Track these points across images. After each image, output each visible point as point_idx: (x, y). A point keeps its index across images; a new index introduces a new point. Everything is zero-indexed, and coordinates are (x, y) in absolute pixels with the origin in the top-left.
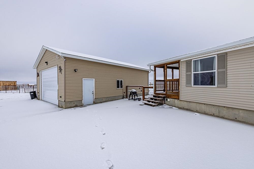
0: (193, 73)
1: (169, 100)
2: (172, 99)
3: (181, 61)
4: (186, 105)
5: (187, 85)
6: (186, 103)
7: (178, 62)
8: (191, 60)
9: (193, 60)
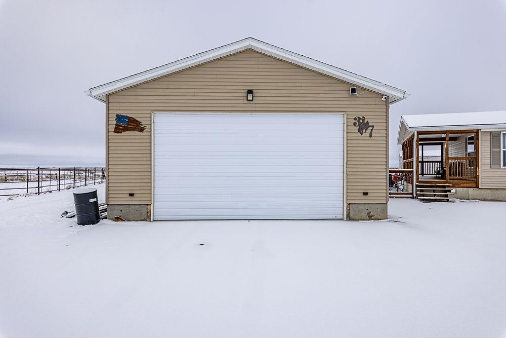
0: (502, 150)
1: (453, 191)
2: (461, 189)
3: (482, 130)
4: (490, 195)
5: (493, 166)
6: (489, 191)
7: (475, 131)
8: (500, 132)
9: (502, 133)
